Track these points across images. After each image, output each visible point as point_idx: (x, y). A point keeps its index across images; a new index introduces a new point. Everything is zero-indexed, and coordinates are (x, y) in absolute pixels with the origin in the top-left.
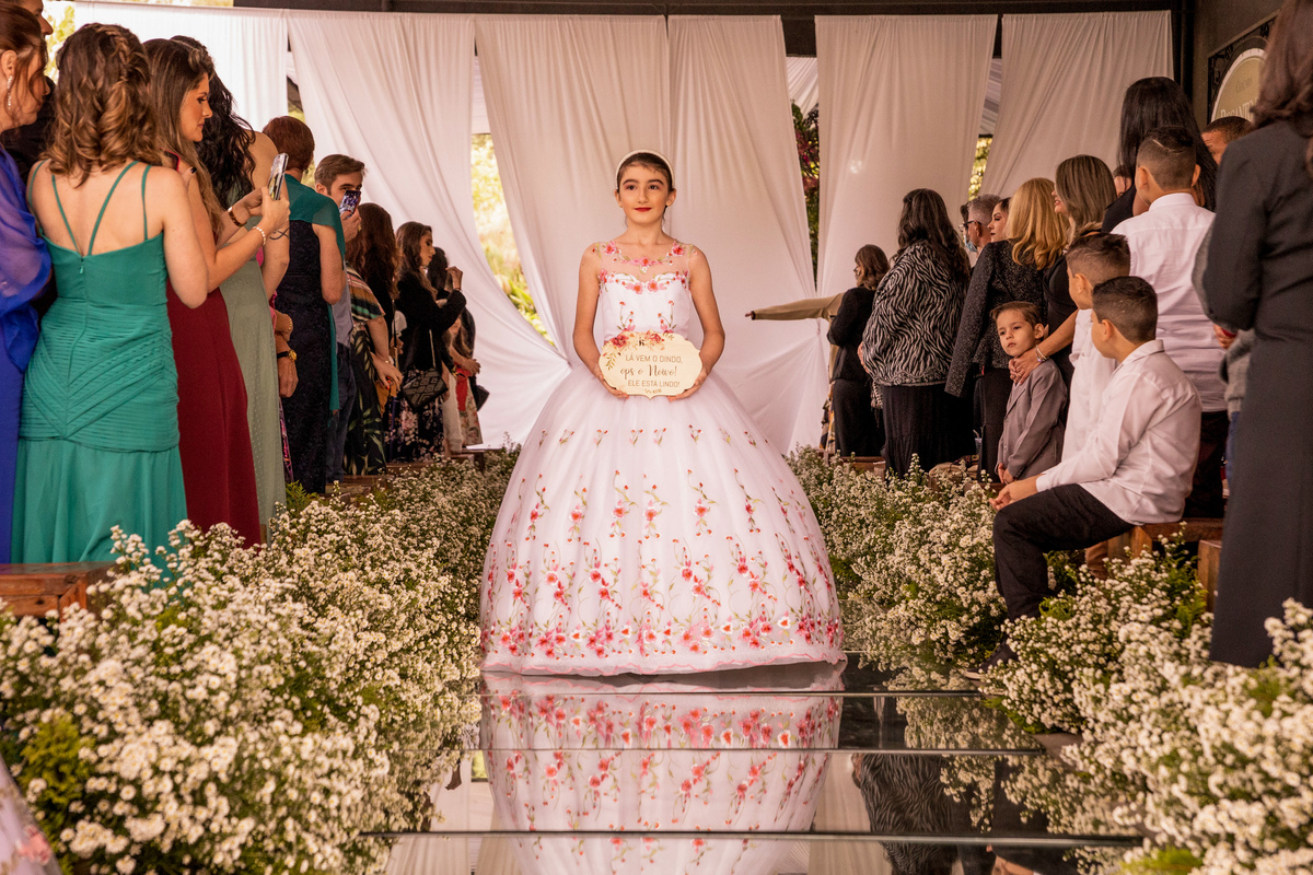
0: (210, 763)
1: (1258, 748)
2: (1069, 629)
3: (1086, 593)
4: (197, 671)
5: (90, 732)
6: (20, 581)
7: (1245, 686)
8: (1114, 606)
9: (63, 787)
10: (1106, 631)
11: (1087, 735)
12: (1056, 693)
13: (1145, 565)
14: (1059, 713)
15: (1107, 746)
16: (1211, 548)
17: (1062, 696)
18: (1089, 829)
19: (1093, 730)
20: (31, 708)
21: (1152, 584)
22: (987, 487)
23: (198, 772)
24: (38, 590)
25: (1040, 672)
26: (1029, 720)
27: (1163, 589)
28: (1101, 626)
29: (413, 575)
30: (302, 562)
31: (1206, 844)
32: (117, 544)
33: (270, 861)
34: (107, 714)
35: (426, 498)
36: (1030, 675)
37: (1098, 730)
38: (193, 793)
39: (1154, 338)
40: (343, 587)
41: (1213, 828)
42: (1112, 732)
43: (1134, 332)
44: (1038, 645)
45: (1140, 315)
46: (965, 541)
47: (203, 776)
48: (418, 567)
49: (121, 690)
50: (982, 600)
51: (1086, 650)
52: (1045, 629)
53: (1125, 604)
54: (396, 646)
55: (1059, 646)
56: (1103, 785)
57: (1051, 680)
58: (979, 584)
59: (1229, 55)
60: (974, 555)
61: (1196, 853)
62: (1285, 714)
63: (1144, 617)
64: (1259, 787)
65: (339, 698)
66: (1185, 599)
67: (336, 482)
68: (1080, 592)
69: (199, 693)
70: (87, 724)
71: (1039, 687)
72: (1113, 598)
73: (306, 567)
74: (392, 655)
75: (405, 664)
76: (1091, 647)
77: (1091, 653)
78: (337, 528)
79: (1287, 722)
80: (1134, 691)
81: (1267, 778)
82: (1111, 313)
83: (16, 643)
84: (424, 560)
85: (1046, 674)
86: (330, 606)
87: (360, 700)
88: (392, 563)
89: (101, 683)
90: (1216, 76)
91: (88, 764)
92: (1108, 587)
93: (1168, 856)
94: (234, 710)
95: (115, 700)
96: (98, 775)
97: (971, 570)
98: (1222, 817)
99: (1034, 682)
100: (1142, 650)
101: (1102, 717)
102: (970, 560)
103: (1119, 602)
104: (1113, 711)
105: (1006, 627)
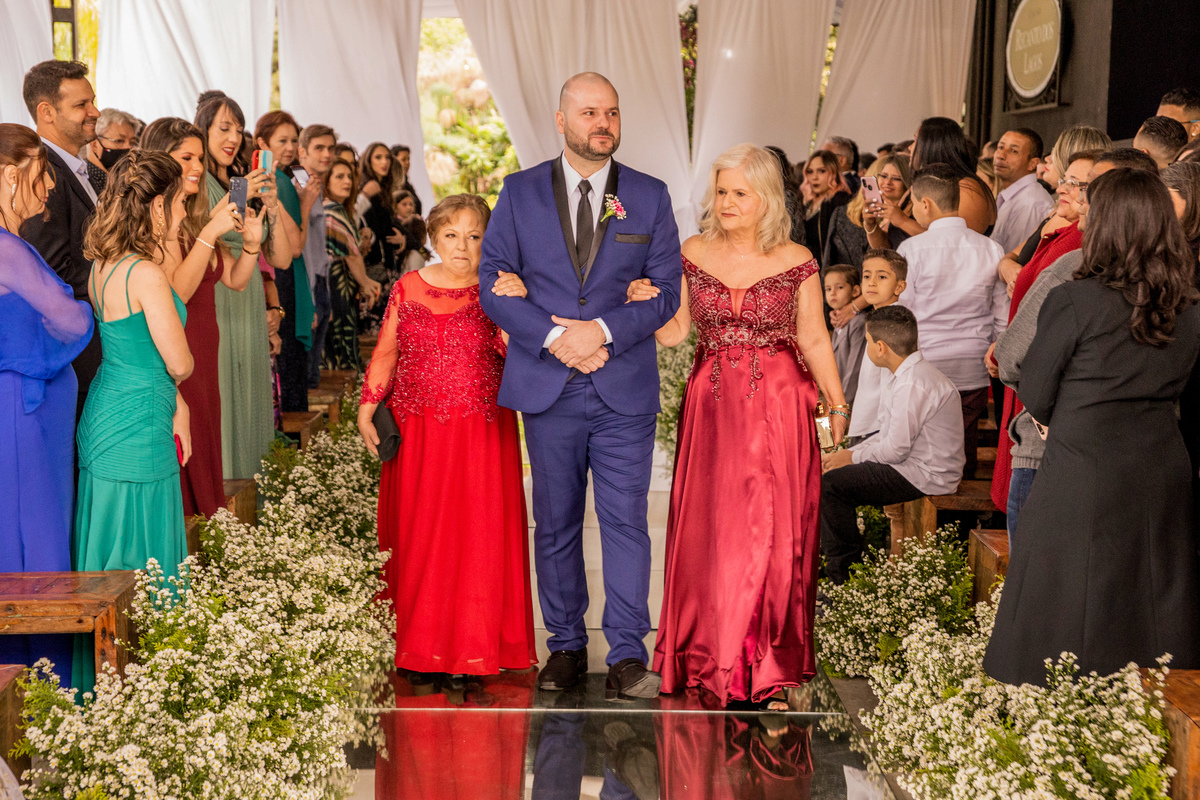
6: (65, 605)
16: (977, 540)
24: (78, 613)
26: (837, 669)
34: (130, 780)
39: (917, 350)
43: (903, 349)
45: (906, 336)
66: (957, 578)
82: (883, 334)
105: (823, 588)
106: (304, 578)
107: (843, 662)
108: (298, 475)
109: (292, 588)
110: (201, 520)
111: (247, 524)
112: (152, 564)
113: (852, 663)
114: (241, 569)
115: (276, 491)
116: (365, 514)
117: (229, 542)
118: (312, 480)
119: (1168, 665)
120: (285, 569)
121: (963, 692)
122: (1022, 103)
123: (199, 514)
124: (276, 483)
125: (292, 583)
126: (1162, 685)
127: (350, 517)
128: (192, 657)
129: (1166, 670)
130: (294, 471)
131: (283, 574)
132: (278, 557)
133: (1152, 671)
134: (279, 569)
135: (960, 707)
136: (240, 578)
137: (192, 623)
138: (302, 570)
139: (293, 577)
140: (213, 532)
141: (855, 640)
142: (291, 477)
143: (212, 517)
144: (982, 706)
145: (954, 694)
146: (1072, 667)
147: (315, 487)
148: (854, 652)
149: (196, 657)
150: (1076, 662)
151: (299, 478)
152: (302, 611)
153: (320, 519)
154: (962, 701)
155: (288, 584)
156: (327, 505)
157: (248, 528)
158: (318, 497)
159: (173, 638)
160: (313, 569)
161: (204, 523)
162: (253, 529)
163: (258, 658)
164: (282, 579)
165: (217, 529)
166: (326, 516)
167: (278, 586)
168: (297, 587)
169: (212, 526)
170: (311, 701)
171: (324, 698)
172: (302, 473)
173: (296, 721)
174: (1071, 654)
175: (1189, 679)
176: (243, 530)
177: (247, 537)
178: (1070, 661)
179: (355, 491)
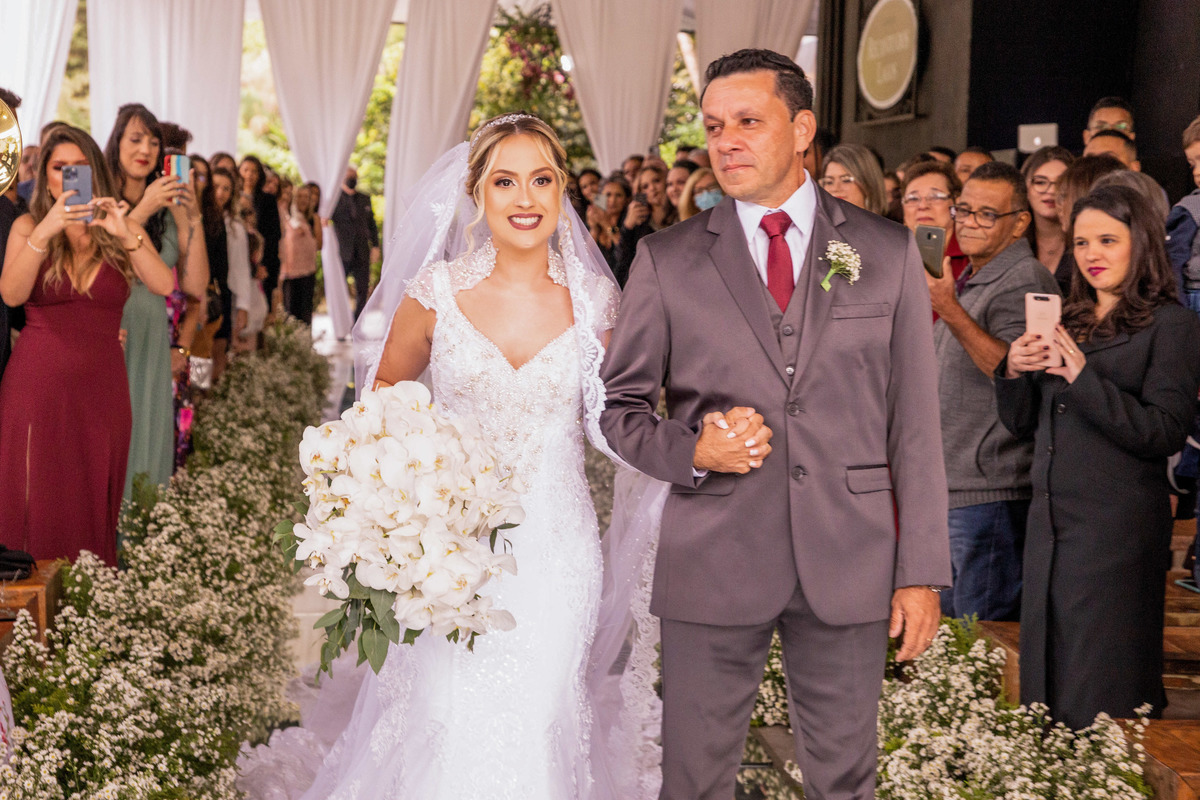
106: (181, 627)
107: (761, 709)
108: (160, 512)
109: (167, 637)
110: (64, 565)
111: (115, 569)
112: (23, 615)
113: (770, 710)
114: (113, 618)
115: (136, 530)
116: (233, 556)
117: (96, 588)
118: (176, 517)
119: (1148, 716)
120: (159, 616)
121: (908, 744)
122: (875, 114)
123: (63, 558)
124: (135, 521)
125: (167, 632)
126: (1140, 737)
127: (219, 558)
128: (76, 720)
129: (1146, 721)
130: (156, 508)
131: (157, 623)
132: (153, 603)
133: (1130, 722)
134: (152, 617)
135: (906, 759)
136: (112, 628)
137: (75, 681)
138: (179, 617)
139: (168, 625)
140: (79, 578)
141: (773, 686)
142: (152, 515)
143: (78, 562)
144: (930, 758)
145: (899, 746)
146: (1043, 718)
147: (178, 525)
148: (773, 699)
149: (80, 720)
150: (1047, 713)
151: (161, 516)
152: (180, 664)
153: (185, 560)
154: (909, 753)
155: (164, 634)
156: (191, 545)
157: (115, 573)
158: (182, 537)
159: (52, 698)
160: (191, 617)
161: (66, 568)
162: (121, 573)
163: (148, 719)
164: (157, 628)
165: (83, 574)
166: (190, 557)
167: (153, 637)
168: (173, 637)
169: (78, 571)
170: (203, 764)
171: (217, 760)
172: (164, 511)
173: (188, 788)
174: (1042, 705)
175: (1164, 729)
176: (110, 575)
177: (116, 582)
178: (1041, 712)
179: (221, 529)
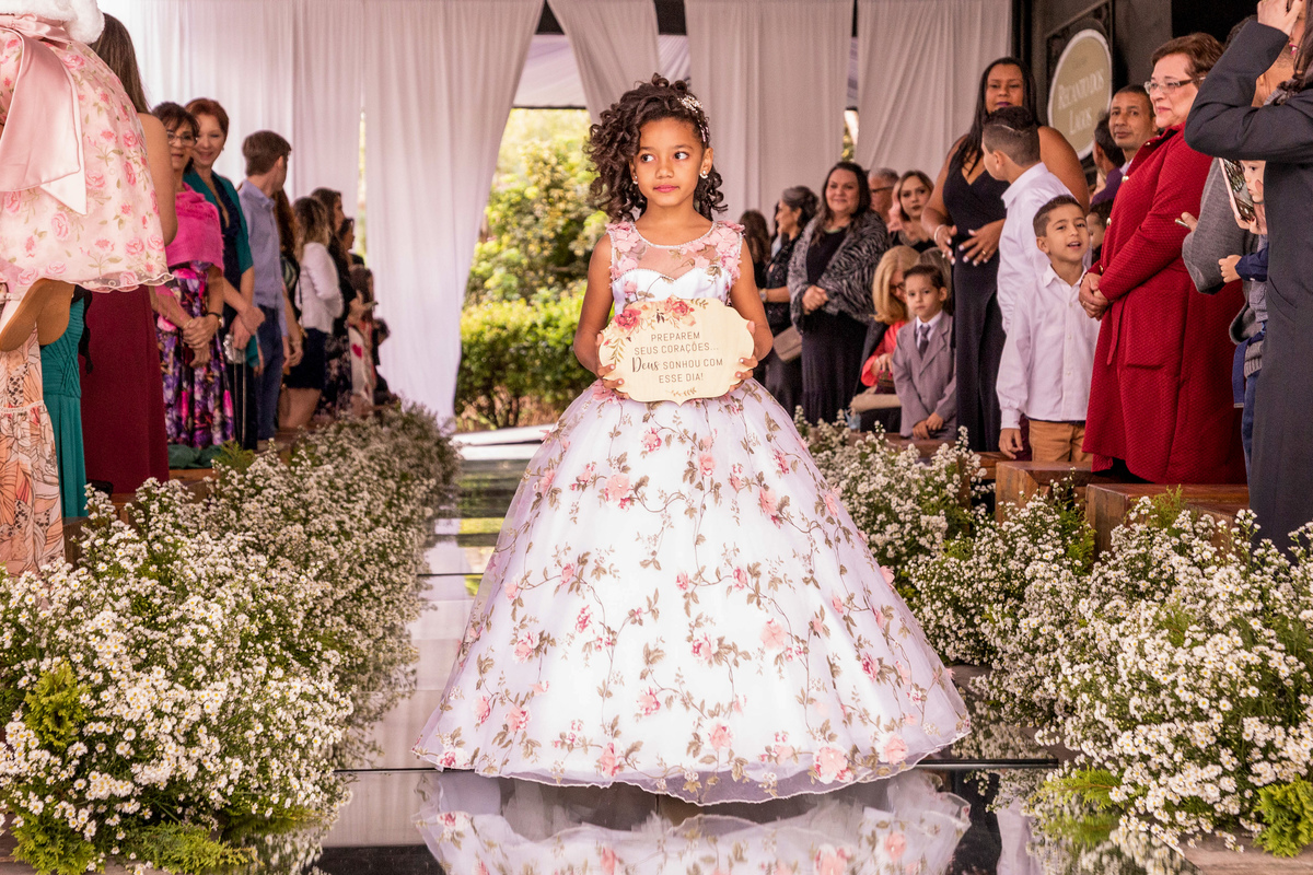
0: (202, 706)
1: (1171, 677)
2: (971, 568)
3: (983, 535)
4: (183, 620)
5: (87, 678)
7: (1156, 618)
8: (1010, 546)
9: (62, 732)
10: (1004, 569)
11: (995, 664)
12: (960, 628)
13: (1039, 508)
14: (963, 646)
15: (1015, 675)
16: (1097, 491)
17: (965, 631)
18: (998, 753)
19: (1001, 660)
20: (28, 658)
21: (1045, 525)
22: (881, 437)
23: (192, 714)
25: (944, 608)
27: (1055, 529)
28: (999, 565)
29: (347, 527)
30: (251, 516)
31: (1122, 764)
32: (90, 501)
33: (254, 798)
34: (103, 661)
35: (343, 453)
36: (935, 612)
37: (1006, 660)
38: (187, 734)
40: (291, 539)
41: (1130, 750)
42: (1020, 663)
44: (942, 584)
46: (862, 488)
47: (196, 718)
48: (351, 519)
49: (116, 639)
50: (879, 543)
51: (987, 587)
52: (947, 569)
53: (1021, 544)
54: (341, 594)
55: (960, 584)
56: (1012, 712)
57: (954, 615)
58: (876, 528)
59: (1065, 35)
60: (871, 500)
61: (1114, 773)
62: (1195, 643)
63: (1048, 556)
64: (1172, 711)
65: (299, 644)
66: (1076, 539)
67: (272, 440)
68: (979, 534)
69: (187, 641)
70: (83, 671)
71: (944, 622)
72: (1009, 540)
73: (255, 521)
74: (337, 602)
75: (349, 611)
76: (992, 585)
77: (991, 590)
78: (273, 483)
79: (1198, 650)
80: (1042, 624)
81: (1178, 703)
83: (17, 596)
84: (356, 512)
85: (950, 610)
86: (279, 557)
87: (319, 645)
88: (326, 515)
89: (98, 633)
90: (1054, 54)
91: (86, 709)
92: (1004, 528)
93: (1088, 775)
94: (220, 657)
95: (110, 649)
96: (97, 720)
97: (868, 515)
98: (1139, 740)
99: (939, 618)
100: (1047, 586)
101: (1010, 648)
102: (868, 505)
103: (1016, 543)
104: (1020, 643)
